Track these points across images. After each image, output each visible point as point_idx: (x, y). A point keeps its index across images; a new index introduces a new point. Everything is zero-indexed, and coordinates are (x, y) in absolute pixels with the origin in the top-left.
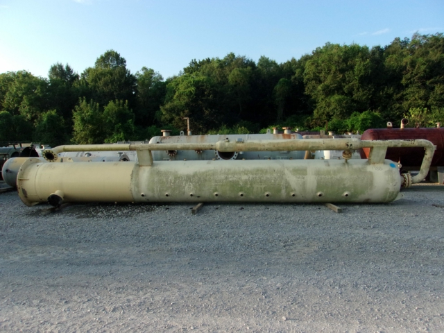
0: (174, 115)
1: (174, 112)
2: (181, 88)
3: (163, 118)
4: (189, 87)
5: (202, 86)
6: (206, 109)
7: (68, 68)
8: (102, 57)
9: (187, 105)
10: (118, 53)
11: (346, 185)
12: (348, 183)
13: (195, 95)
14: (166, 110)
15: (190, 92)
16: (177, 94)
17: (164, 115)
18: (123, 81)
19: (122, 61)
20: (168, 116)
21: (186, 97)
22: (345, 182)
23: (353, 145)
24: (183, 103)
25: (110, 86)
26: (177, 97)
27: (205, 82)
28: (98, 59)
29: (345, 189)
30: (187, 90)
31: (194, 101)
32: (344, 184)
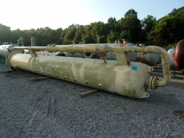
0: (154, 37)
1: (154, 36)
2: (159, 24)
3: (148, 38)
4: (163, 23)
5: (171, 21)
6: (171, 34)
7: (114, 19)
8: (127, 13)
9: (161, 32)
10: (134, 10)
11: (99, 79)
12: (100, 78)
13: (166, 26)
14: (150, 35)
15: (164, 25)
16: (156, 27)
17: (149, 37)
18: (133, 22)
19: (136, 13)
20: (151, 38)
21: (161, 28)
22: (98, 77)
23: (100, 50)
24: (159, 31)
25: (127, 25)
26: (157, 28)
27: (173, 19)
28: (125, 14)
29: (99, 81)
30: (162, 25)
31: (165, 29)
32: (98, 78)
